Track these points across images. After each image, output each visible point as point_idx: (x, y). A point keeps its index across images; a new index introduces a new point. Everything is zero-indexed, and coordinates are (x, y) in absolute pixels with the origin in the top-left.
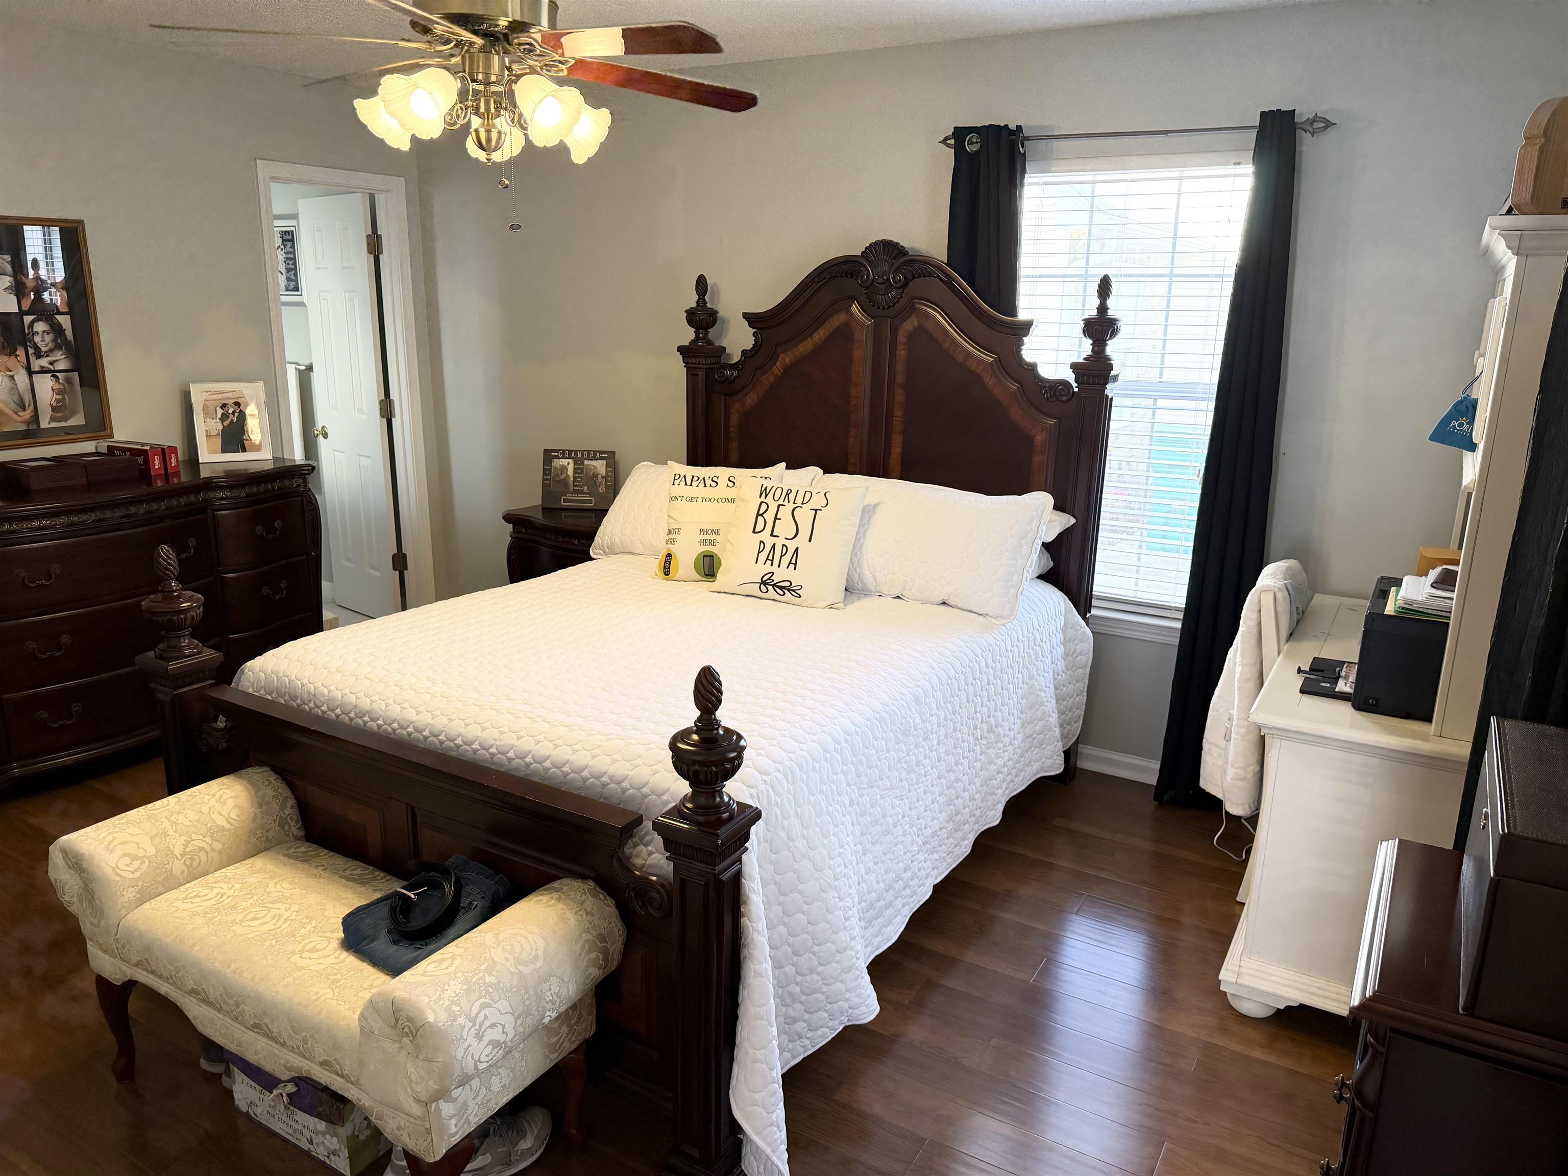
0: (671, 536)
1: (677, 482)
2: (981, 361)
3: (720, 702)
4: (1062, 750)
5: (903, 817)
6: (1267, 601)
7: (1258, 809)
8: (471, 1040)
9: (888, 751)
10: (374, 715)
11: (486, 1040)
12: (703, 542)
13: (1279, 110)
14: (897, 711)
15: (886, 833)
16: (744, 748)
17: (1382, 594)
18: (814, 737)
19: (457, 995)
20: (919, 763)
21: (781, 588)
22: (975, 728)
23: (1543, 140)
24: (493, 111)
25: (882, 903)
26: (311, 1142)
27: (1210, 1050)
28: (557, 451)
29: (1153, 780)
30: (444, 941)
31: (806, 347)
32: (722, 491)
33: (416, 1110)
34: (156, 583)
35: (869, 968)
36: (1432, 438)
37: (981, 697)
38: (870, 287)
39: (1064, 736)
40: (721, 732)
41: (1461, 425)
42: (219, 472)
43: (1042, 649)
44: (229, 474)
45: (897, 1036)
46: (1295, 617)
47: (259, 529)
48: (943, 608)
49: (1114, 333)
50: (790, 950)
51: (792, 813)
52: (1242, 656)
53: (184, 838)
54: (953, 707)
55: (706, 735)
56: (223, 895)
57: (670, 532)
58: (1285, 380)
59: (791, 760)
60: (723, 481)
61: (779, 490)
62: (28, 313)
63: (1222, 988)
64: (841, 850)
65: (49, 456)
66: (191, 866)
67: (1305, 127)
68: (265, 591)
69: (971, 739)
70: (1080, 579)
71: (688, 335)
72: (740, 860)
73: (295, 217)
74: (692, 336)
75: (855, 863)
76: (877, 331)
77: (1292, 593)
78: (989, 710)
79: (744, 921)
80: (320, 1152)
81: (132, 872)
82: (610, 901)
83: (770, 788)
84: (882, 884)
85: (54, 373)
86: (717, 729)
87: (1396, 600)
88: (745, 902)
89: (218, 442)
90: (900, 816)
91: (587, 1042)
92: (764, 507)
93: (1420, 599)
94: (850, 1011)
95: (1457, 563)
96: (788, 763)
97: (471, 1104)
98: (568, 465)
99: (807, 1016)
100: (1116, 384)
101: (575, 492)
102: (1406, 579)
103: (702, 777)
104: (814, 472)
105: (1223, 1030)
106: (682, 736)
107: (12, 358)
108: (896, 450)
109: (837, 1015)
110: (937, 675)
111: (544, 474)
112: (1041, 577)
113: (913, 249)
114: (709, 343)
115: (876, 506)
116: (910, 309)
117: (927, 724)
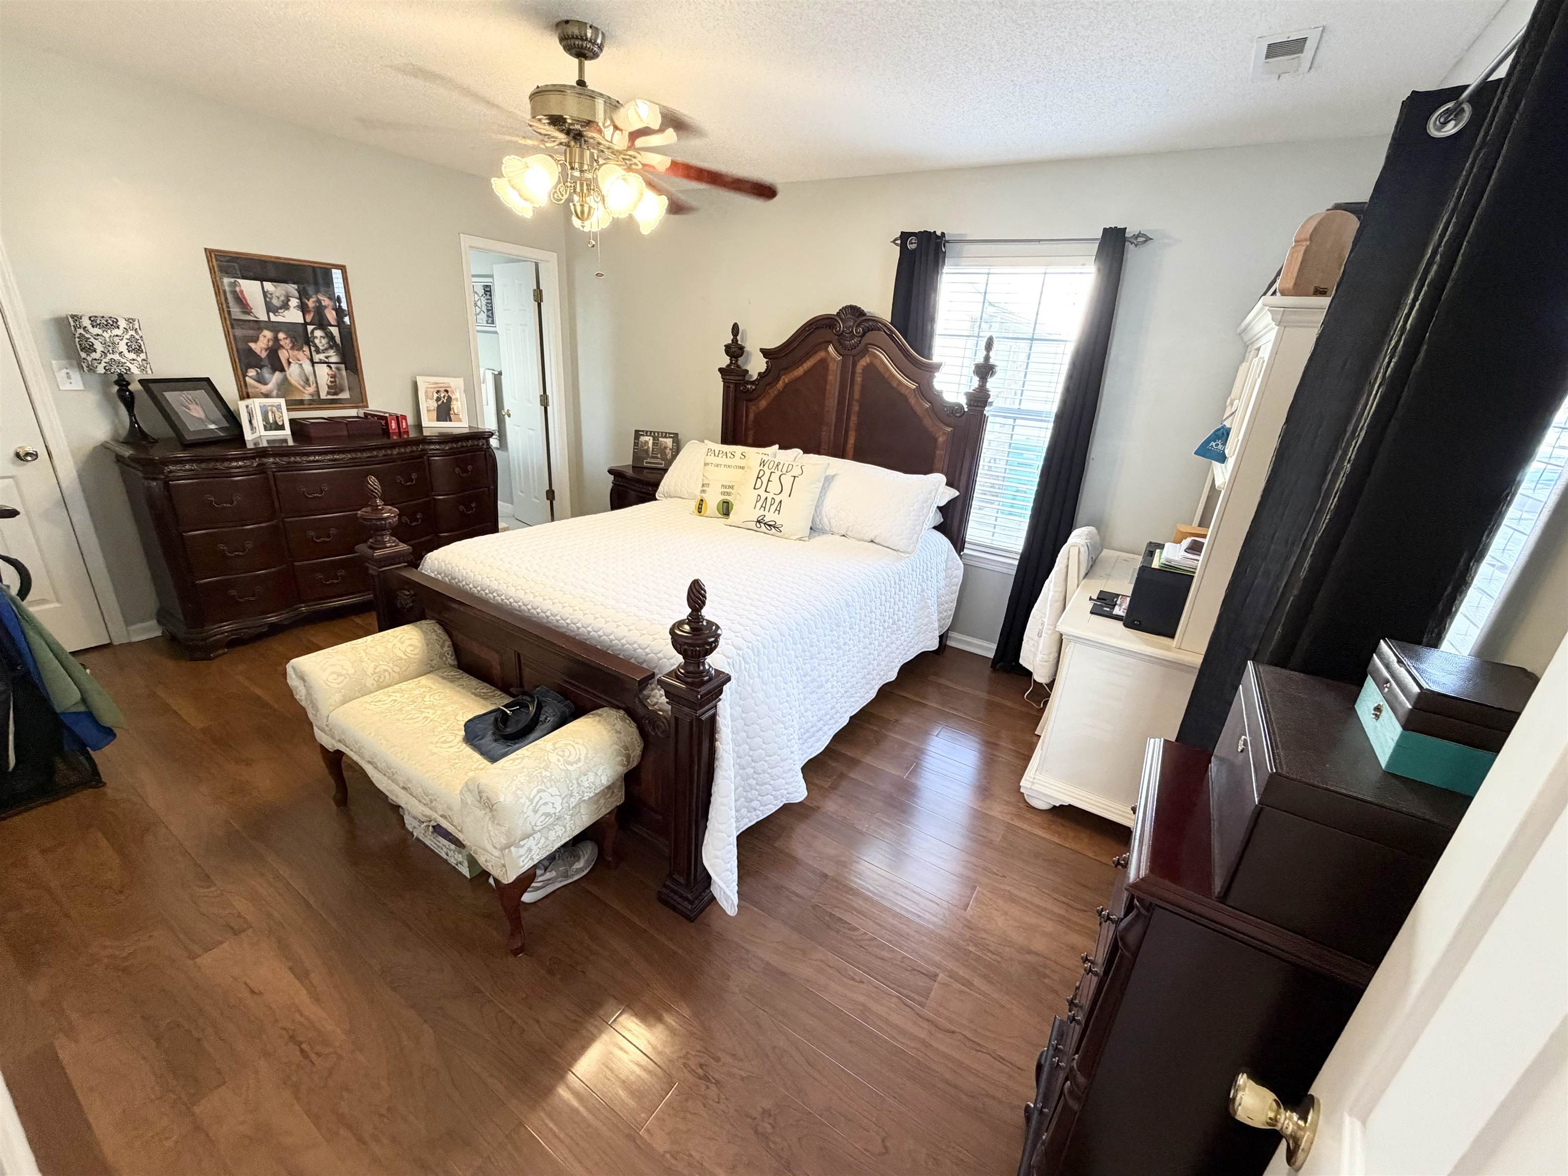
0: (704, 489)
1: (709, 454)
2: (907, 387)
3: (704, 603)
4: (938, 635)
5: (832, 677)
6: (1074, 551)
7: (1054, 680)
8: (530, 813)
9: (825, 636)
10: (499, 593)
11: (540, 813)
12: (723, 493)
13: (1116, 227)
14: (833, 610)
15: (819, 687)
16: (719, 635)
17: (1151, 554)
18: (775, 626)
19: (522, 784)
20: (845, 644)
21: (770, 525)
22: (885, 621)
23: (1308, 243)
24: (585, 191)
25: (815, 729)
26: (447, 855)
27: (1009, 827)
28: (643, 431)
29: (991, 655)
30: (526, 742)
31: (799, 371)
32: (737, 461)
33: (497, 853)
34: (366, 498)
35: (803, 769)
36: (1196, 453)
37: (890, 602)
38: (840, 335)
39: (940, 627)
40: (705, 623)
41: (1217, 445)
42: (435, 432)
43: (931, 573)
44: (442, 435)
45: (819, 808)
46: (1090, 563)
47: (457, 470)
48: (872, 544)
49: (993, 374)
50: (750, 759)
51: (756, 675)
52: (1055, 586)
53: (373, 663)
54: (871, 609)
55: (694, 625)
56: (395, 701)
57: (703, 485)
58: (1099, 412)
59: (758, 641)
60: (738, 455)
61: (772, 463)
62: (311, 324)
63: (1022, 790)
64: (788, 699)
65: (326, 417)
66: (378, 681)
67: (1132, 240)
68: (462, 508)
69: (881, 628)
70: (959, 531)
71: (725, 361)
72: (716, 706)
73: (492, 276)
74: (728, 362)
75: (797, 706)
76: (844, 364)
77: (1090, 548)
78: (894, 611)
79: (718, 744)
80: (452, 861)
81: (338, 684)
82: (633, 724)
83: (741, 659)
84: (815, 718)
85: (328, 364)
86: (702, 622)
87: (1160, 559)
88: (719, 732)
89: (435, 414)
90: (830, 676)
91: (619, 808)
92: (762, 473)
93: (1176, 559)
94: (788, 795)
95: (1204, 536)
96: (755, 643)
97: (534, 848)
98: (649, 440)
99: (760, 798)
100: (991, 408)
101: (653, 457)
102: (1167, 545)
103: (689, 653)
104: (797, 452)
105: (1019, 816)
106: (679, 624)
107: (301, 353)
108: (851, 441)
109: (780, 797)
110: (862, 589)
111: (635, 445)
112: (935, 528)
113: (869, 312)
114: (738, 366)
115: (834, 476)
116: (865, 352)
117: (852, 619)
